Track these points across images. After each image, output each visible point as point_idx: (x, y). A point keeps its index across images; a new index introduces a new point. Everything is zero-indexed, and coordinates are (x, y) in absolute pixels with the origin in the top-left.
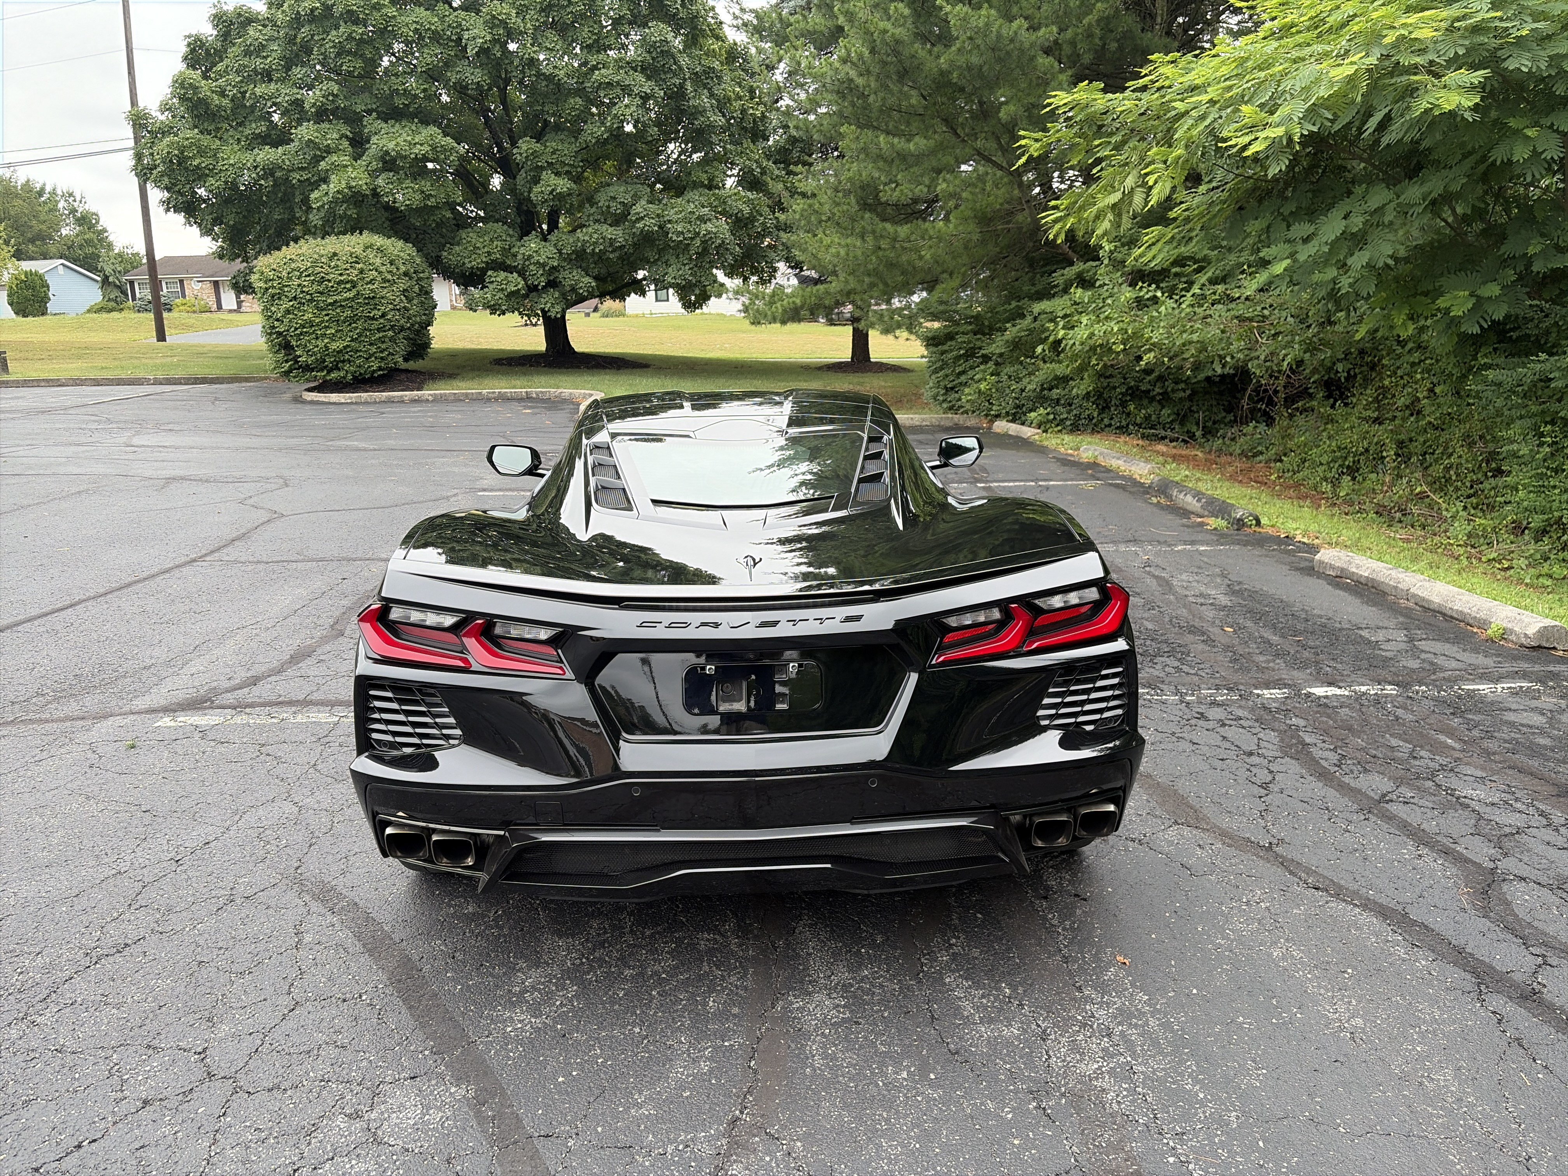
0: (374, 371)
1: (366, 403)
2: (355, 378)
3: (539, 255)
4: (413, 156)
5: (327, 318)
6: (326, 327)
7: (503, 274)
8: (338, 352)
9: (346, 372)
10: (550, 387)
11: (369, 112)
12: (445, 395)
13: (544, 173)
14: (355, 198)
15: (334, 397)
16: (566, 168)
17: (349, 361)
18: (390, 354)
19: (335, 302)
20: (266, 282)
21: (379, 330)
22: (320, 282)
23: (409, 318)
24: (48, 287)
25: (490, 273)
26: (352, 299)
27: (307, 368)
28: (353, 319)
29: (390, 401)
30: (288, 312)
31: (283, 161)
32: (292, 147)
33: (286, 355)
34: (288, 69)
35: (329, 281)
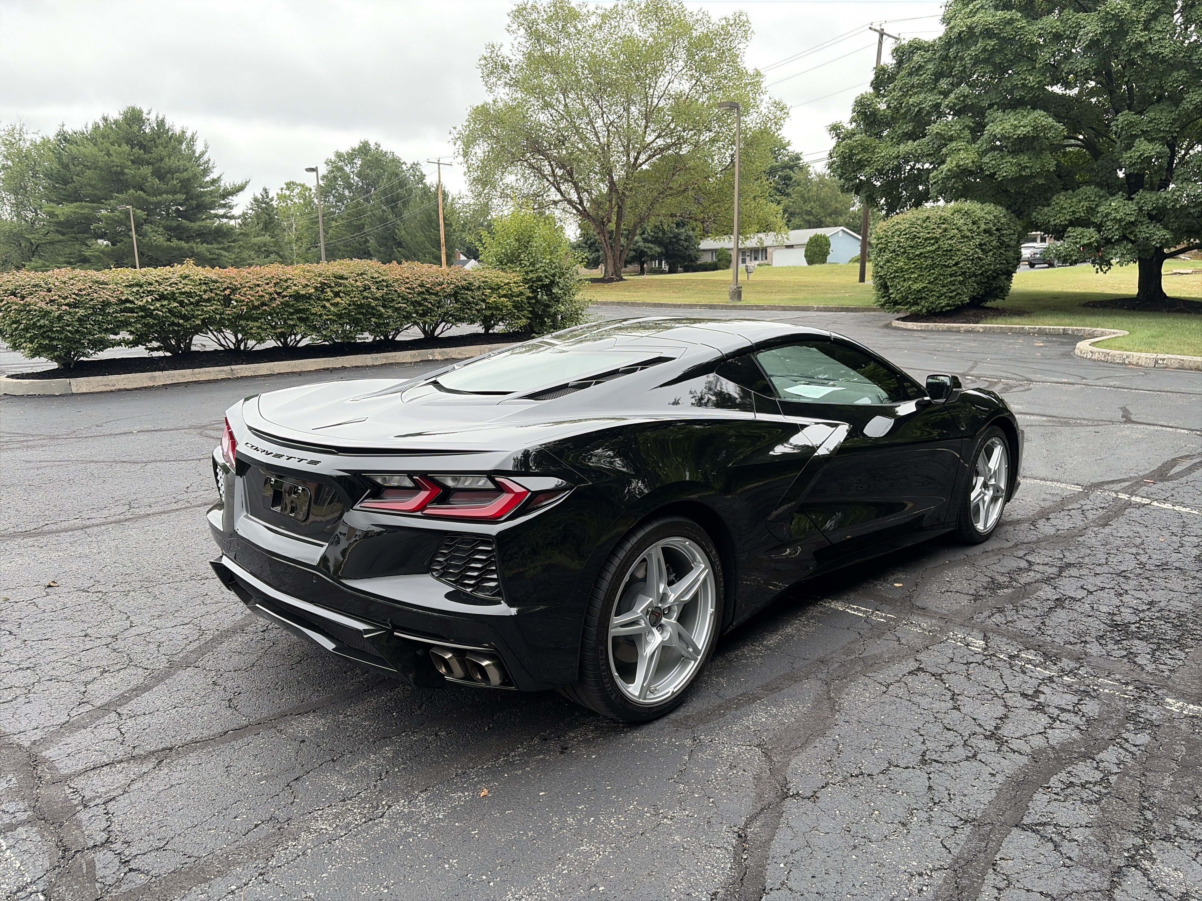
0: (943, 307)
1: (932, 331)
2: (928, 311)
3: (1118, 212)
4: (1015, 137)
5: (913, 266)
6: (912, 273)
7: (1079, 230)
8: (918, 291)
9: (923, 306)
10: (1087, 326)
11: (991, 106)
12: (993, 328)
13: (1137, 140)
14: (962, 172)
15: (910, 325)
16: (1162, 134)
17: (925, 298)
18: (958, 294)
19: (921, 253)
20: (878, 240)
21: (951, 275)
22: (913, 239)
23: (981, 267)
24: (830, 245)
25: (1069, 229)
26: (934, 251)
27: (896, 303)
28: (933, 267)
29: (949, 331)
30: (888, 261)
31: (916, 150)
32: (925, 140)
33: (884, 292)
34: (937, 80)
35: (919, 238)
